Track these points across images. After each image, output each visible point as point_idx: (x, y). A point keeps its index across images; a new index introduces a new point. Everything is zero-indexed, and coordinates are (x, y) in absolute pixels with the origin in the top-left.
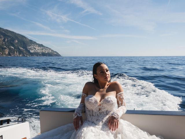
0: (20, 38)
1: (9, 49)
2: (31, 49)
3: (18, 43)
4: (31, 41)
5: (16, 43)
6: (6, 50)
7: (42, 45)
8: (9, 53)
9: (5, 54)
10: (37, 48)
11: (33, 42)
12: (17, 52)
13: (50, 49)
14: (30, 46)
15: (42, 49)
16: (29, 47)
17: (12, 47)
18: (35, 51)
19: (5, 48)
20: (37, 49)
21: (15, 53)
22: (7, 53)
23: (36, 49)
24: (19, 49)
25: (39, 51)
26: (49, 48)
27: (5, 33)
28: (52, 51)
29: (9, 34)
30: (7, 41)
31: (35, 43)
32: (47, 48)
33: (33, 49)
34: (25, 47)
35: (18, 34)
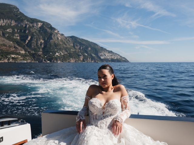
0: (92, 46)
1: (83, 56)
2: (101, 55)
3: (91, 50)
4: (102, 48)
5: (90, 51)
6: (81, 56)
7: (111, 51)
8: (83, 59)
9: (80, 60)
10: (107, 54)
11: (104, 49)
12: (89, 59)
13: (119, 55)
14: (101, 52)
15: (112, 56)
16: (100, 54)
17: (86, 54)
18: (105, 57)
19: (80, 55)
20: (107, 56)
21: (88, 59)
22: (82, 59)
23: (105, 55)
24: (91, 55)
25: (109, 57)
26: (117, 54)
27: (81, 42)
28: (121, 57)
29: (84, 43)
30: (82, 49)
31: (105, 49)
32: (116, 54)
33: (103, 56)
34: (96, 54)
35: (91, 42)
